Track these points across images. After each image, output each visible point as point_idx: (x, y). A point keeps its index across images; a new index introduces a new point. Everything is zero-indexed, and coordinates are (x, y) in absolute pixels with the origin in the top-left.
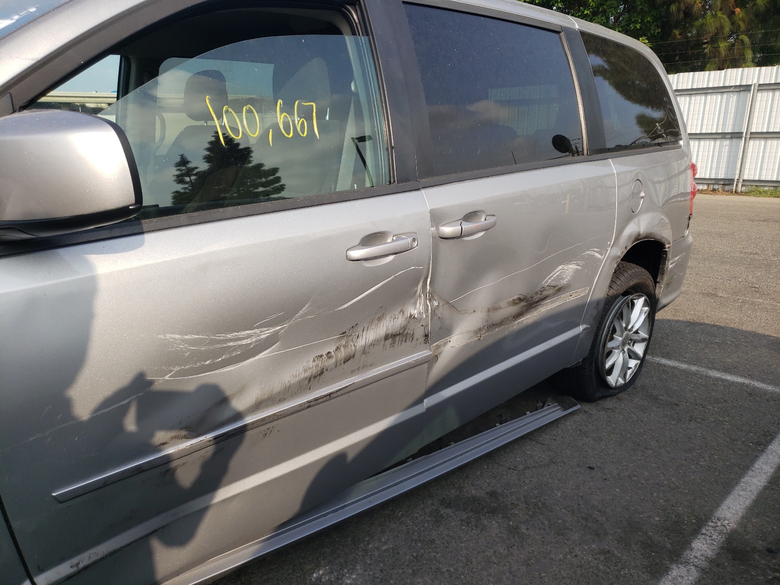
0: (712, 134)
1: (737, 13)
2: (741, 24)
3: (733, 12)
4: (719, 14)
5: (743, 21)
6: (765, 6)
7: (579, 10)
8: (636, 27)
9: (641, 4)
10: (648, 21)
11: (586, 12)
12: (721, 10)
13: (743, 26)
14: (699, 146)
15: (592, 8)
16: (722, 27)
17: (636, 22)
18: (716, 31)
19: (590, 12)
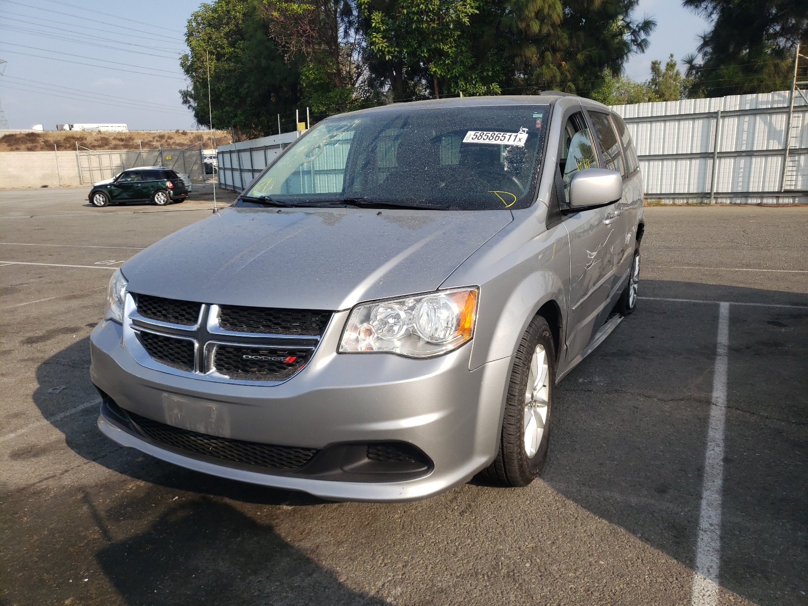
0: (673, 155)
1: (563, 65)
2: (568, 74)
3: (561, 65)
4: (551, 66)
5: (569, 71)
6: (584, 60)
7: (440, 60)
8: (488, 74)
9: (491, 56)
10: (497, 70)
11: (447, 62)
12: (552, 63)
13: (569, 77)
14: (662, 165)
15: (452, 59)
16: (555, 77)
17: (488, 70)
18: (551, 79)
19: (451, 61)
